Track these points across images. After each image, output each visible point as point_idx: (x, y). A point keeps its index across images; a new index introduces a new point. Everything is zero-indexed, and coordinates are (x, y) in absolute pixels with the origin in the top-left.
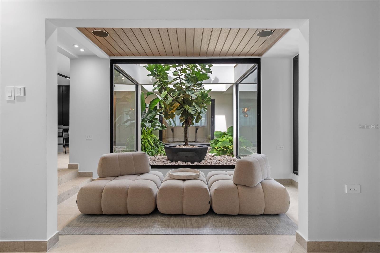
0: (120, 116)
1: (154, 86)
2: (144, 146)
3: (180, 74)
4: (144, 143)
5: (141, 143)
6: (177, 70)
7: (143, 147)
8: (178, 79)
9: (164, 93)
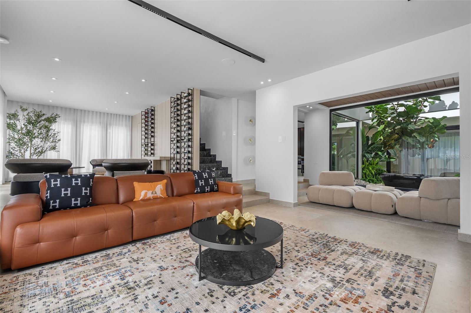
0: (344, 148)
1: (372, 121)
2: (365, 174)
3: (397, 108)
4: (365, 172)
5: (362, 172)
6: (393, 105)
7: (364, 176)
8: (395, 113)
9: (382, 126)
